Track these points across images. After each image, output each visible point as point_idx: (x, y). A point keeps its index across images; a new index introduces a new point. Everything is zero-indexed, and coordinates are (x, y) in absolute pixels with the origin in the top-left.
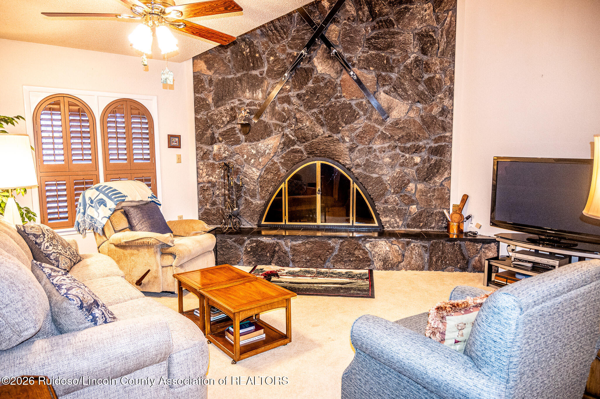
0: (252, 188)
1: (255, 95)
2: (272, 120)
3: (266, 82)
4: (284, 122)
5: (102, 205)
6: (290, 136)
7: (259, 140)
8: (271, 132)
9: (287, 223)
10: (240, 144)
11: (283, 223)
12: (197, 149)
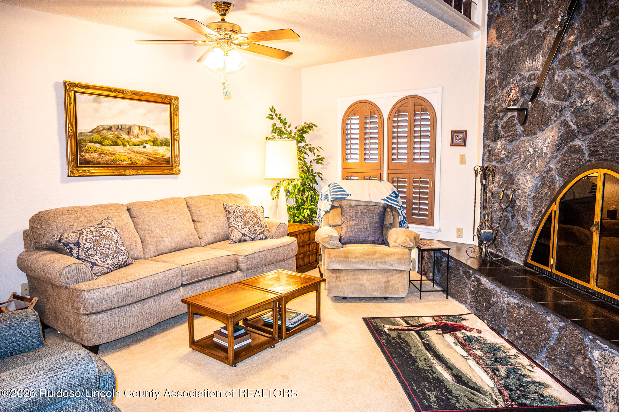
0: (523, 206)
1: (534, 62)
2: (549, 99)
3: (548, 39)
4: (564, 100)
5: (326, 200)
6: (571, 123)
7: (535, 133)
8: (549, 119)
9: (554, 271)
10: (517, 140)
11: (549, 269)
12: (484, 147)
